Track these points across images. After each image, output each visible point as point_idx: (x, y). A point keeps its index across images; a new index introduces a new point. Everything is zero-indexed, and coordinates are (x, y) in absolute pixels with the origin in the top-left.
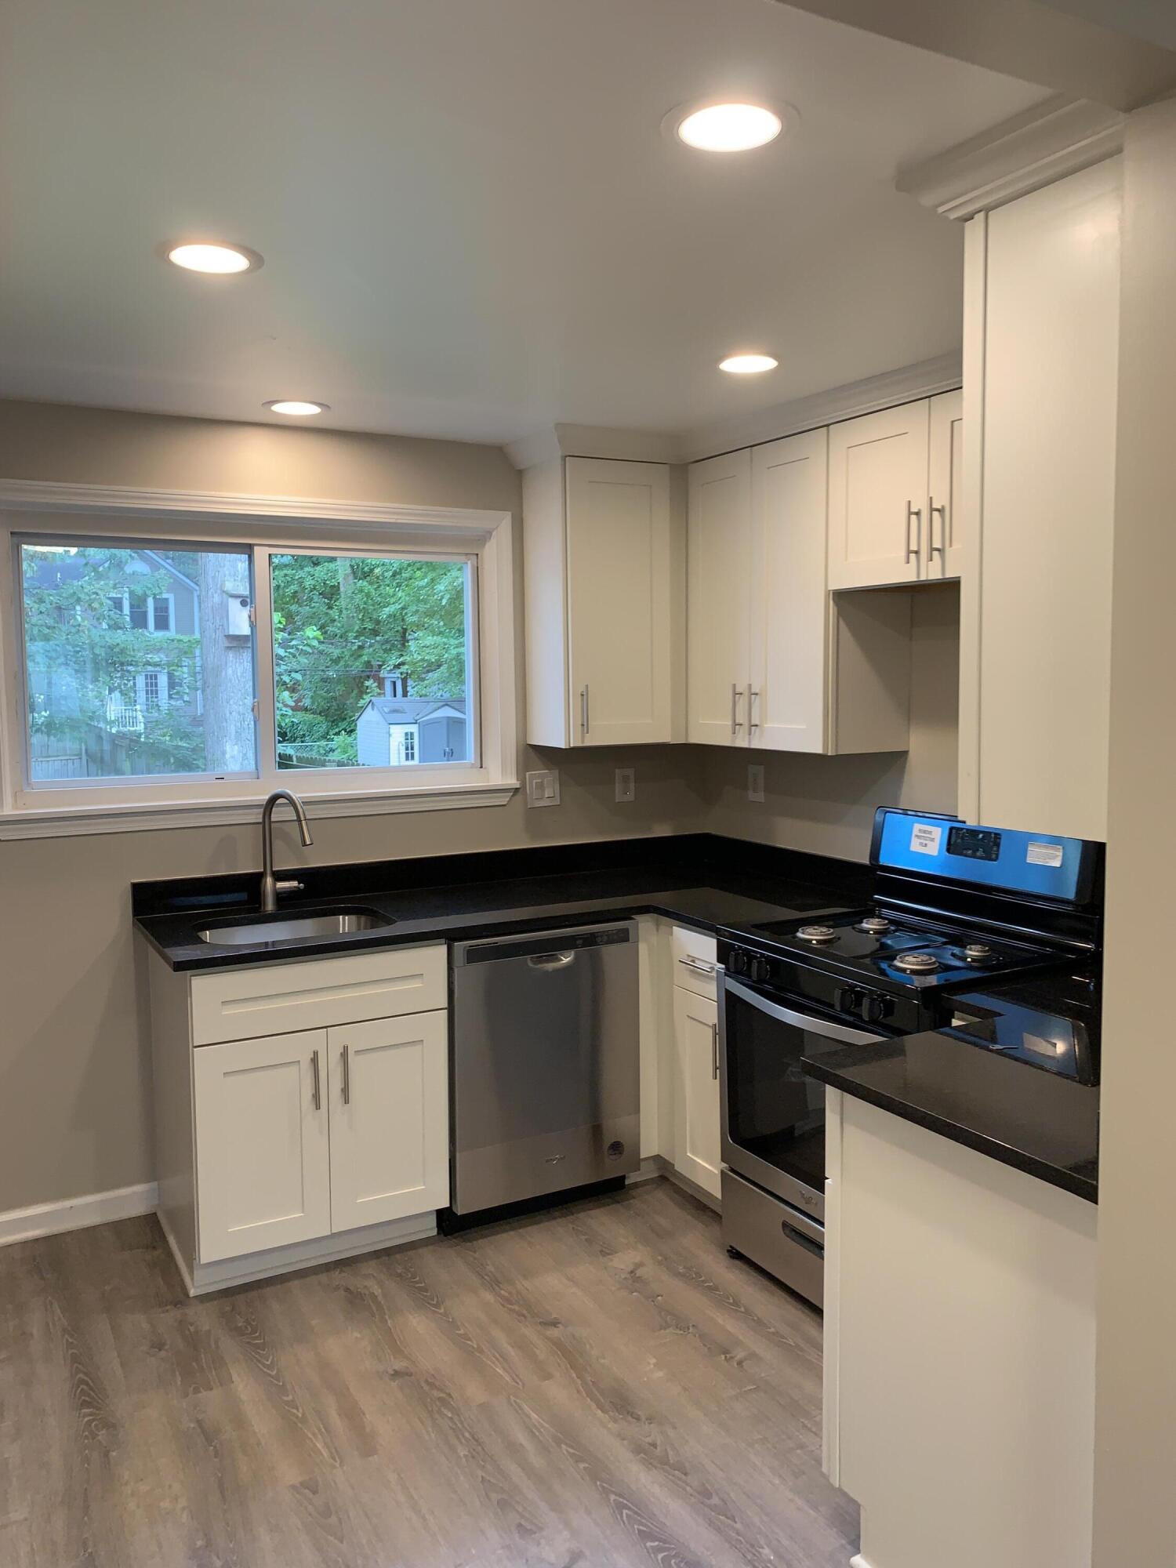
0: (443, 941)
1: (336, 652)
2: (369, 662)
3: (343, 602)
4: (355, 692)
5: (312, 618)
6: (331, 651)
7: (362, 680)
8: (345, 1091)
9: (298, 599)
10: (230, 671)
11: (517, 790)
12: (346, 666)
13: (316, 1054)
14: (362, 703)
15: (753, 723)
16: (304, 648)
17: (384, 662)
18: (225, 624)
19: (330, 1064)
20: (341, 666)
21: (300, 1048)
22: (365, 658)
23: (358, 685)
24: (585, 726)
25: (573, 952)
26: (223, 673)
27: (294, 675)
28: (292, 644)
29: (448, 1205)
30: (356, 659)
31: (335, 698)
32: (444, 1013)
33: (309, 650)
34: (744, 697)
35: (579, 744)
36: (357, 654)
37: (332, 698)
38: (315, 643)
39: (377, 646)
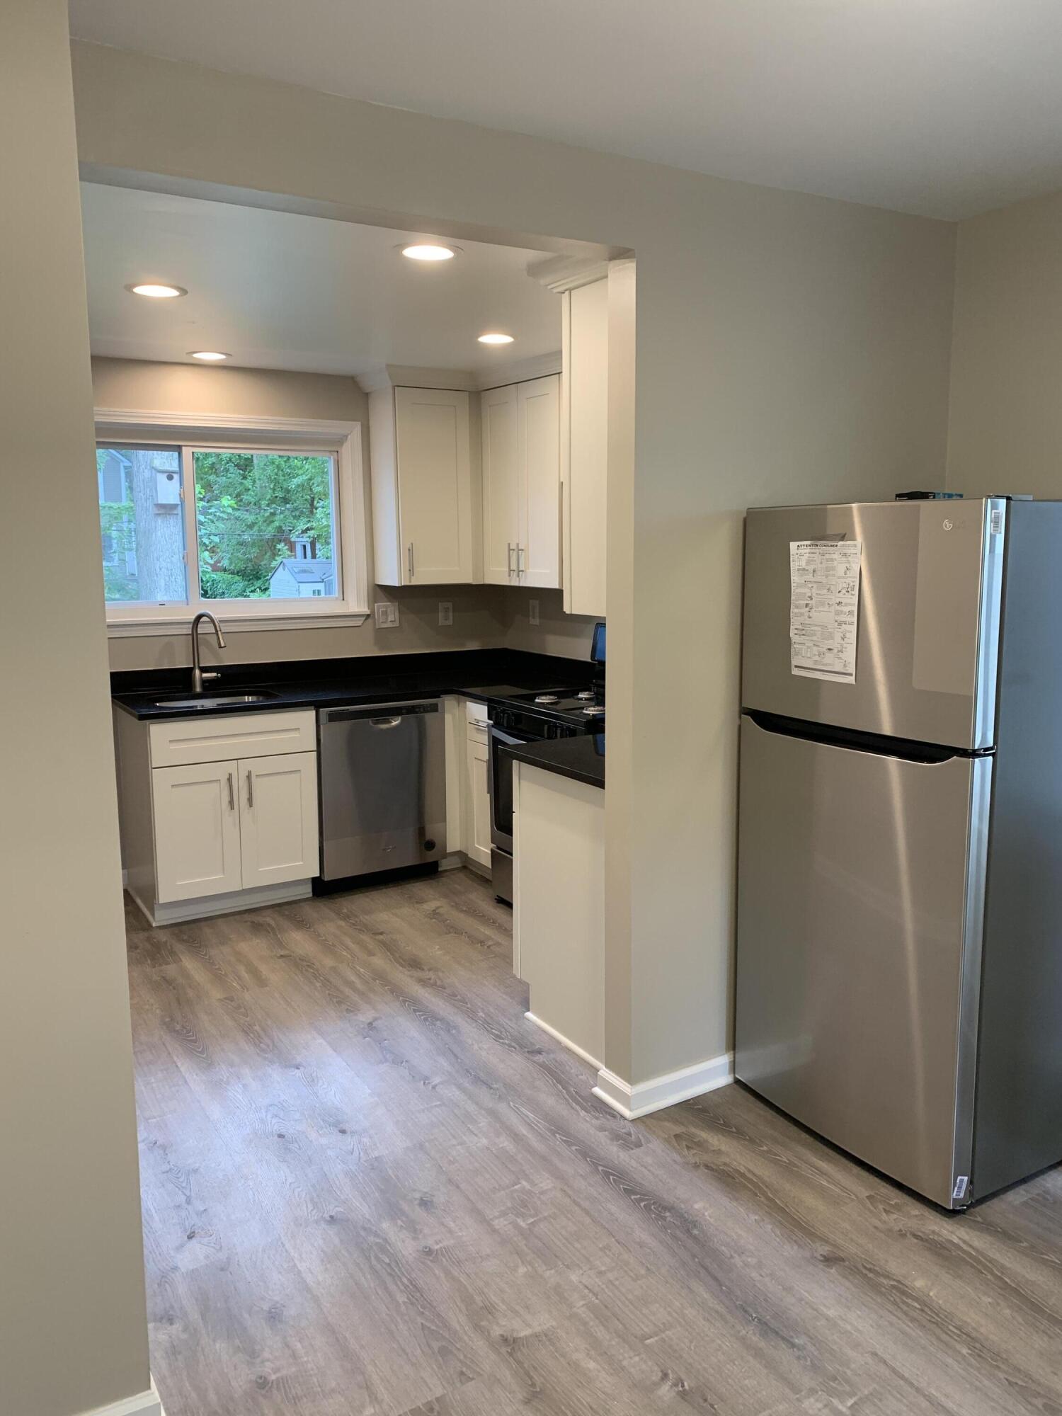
0: (313, 707)
1: (250, 518)
2: (280, 527)
3: (256, 473)
4: (268, 554)
5: (228, 487)
6: (246, 517)
7: (274, 544)
8: (250, 800)
9: (216, 470)
10: (159, 534)
11: (368, 616)
12: (260, 531)
13: (230, 775)
14: (274, 564)
15: (521, 569)
16: (221, 515)
17: (294, 527)
18: (154, 494)
19: (240, 784)
20: (255, 532)
21: (221, 771)
22: (277, 524)
23: (270, 548)
24: (411, 571)
25: (400, 718)
26: (154, 536)
27: (212, 537)
28: (210, 511)
29: (318, 875)
30: (268, 525)
31: (251, 561)
32: (315, 754)
33: (225, 516)
34: (514, 552)
35: (408, 584)
36: (268, 520)
37: (248, 559)
38: (230, 510)
39: (287, 513)
